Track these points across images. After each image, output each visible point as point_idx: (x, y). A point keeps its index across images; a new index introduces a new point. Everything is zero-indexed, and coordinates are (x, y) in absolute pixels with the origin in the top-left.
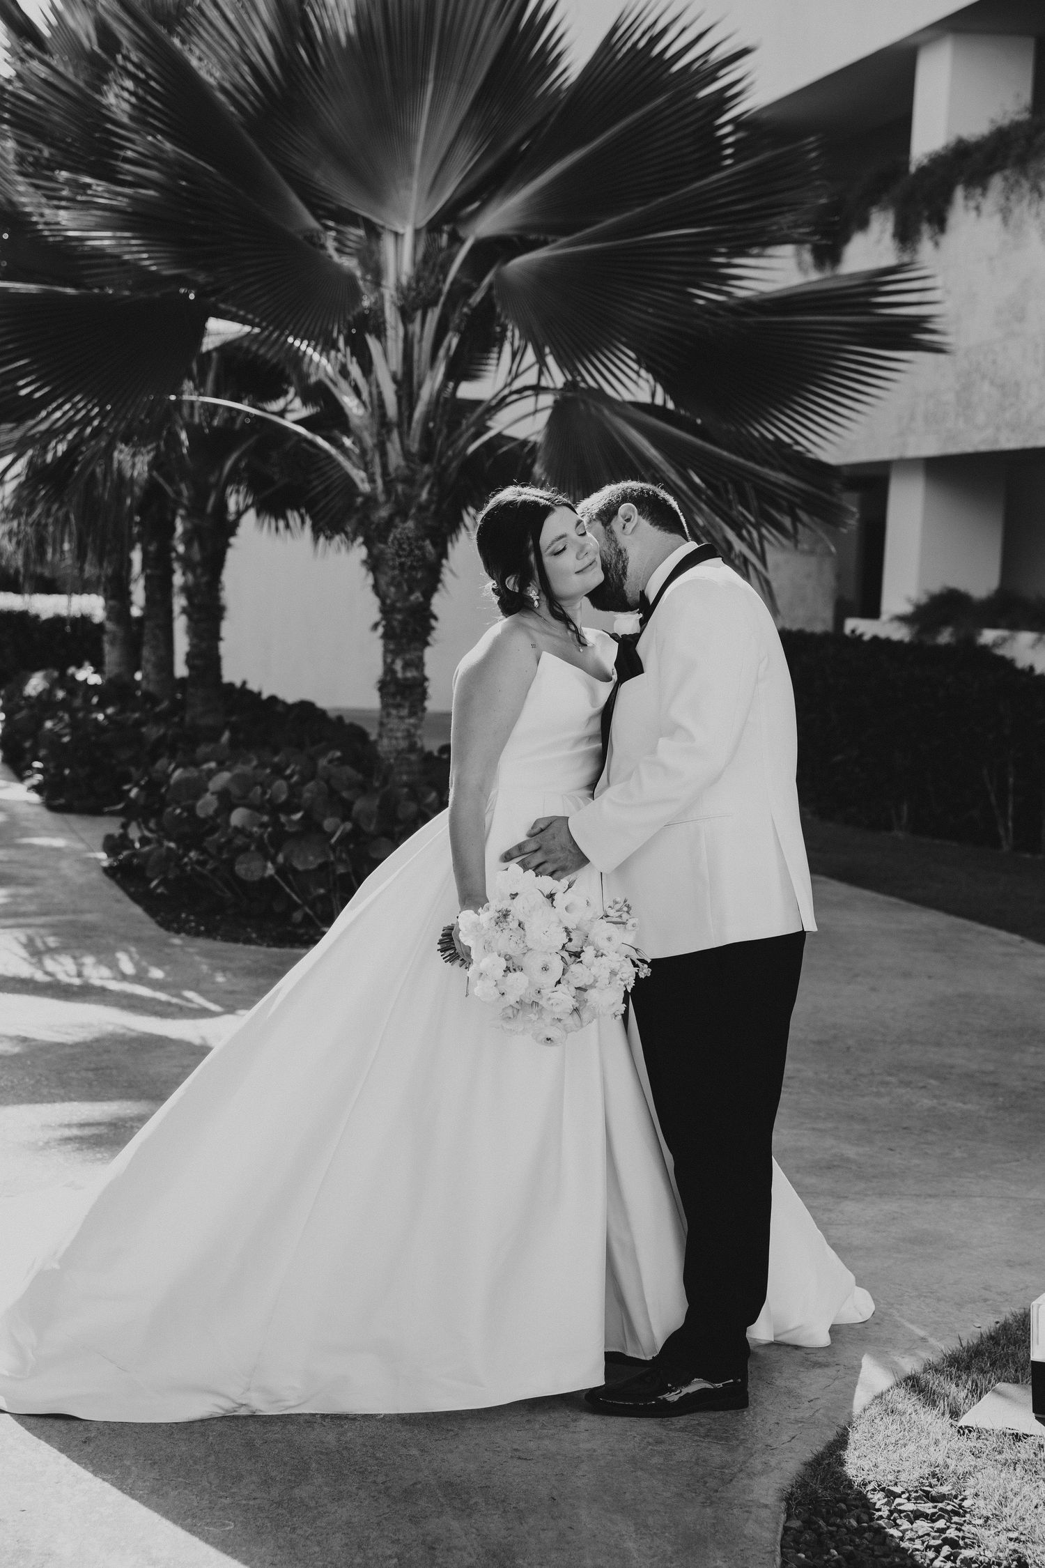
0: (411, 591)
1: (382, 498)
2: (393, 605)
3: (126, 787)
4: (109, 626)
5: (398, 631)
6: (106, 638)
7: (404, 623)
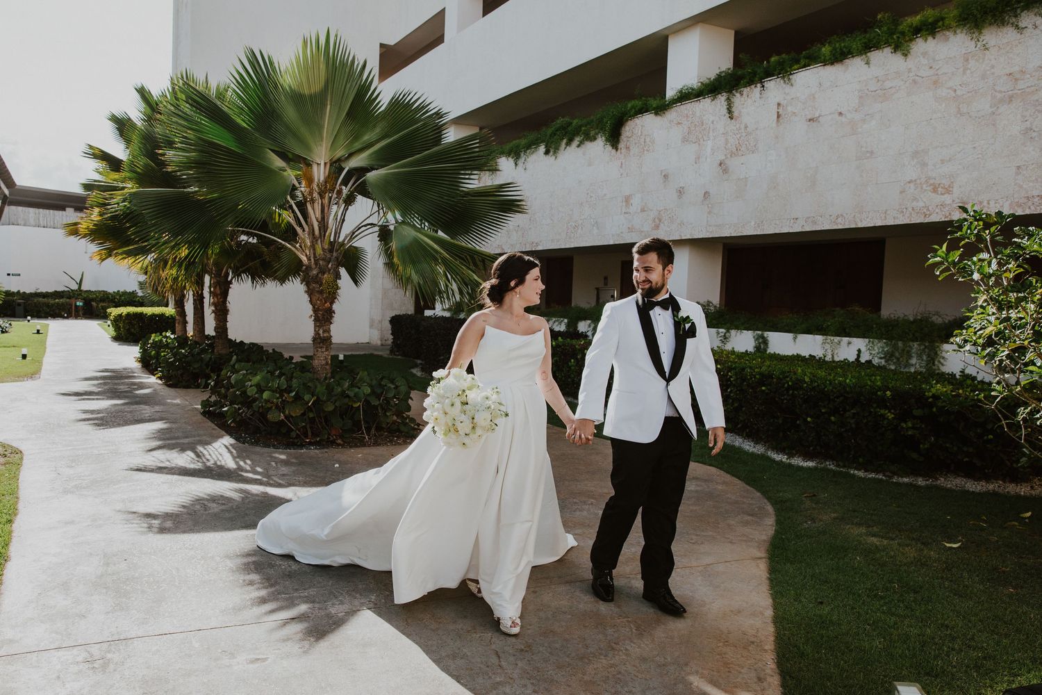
0: (326, 303)
1: (314, 266)
2: (318, 308)
3: (209, 382)
4: (177, 318)
5: (321, 318)
6: (177, 321)
7: (323, 315)
